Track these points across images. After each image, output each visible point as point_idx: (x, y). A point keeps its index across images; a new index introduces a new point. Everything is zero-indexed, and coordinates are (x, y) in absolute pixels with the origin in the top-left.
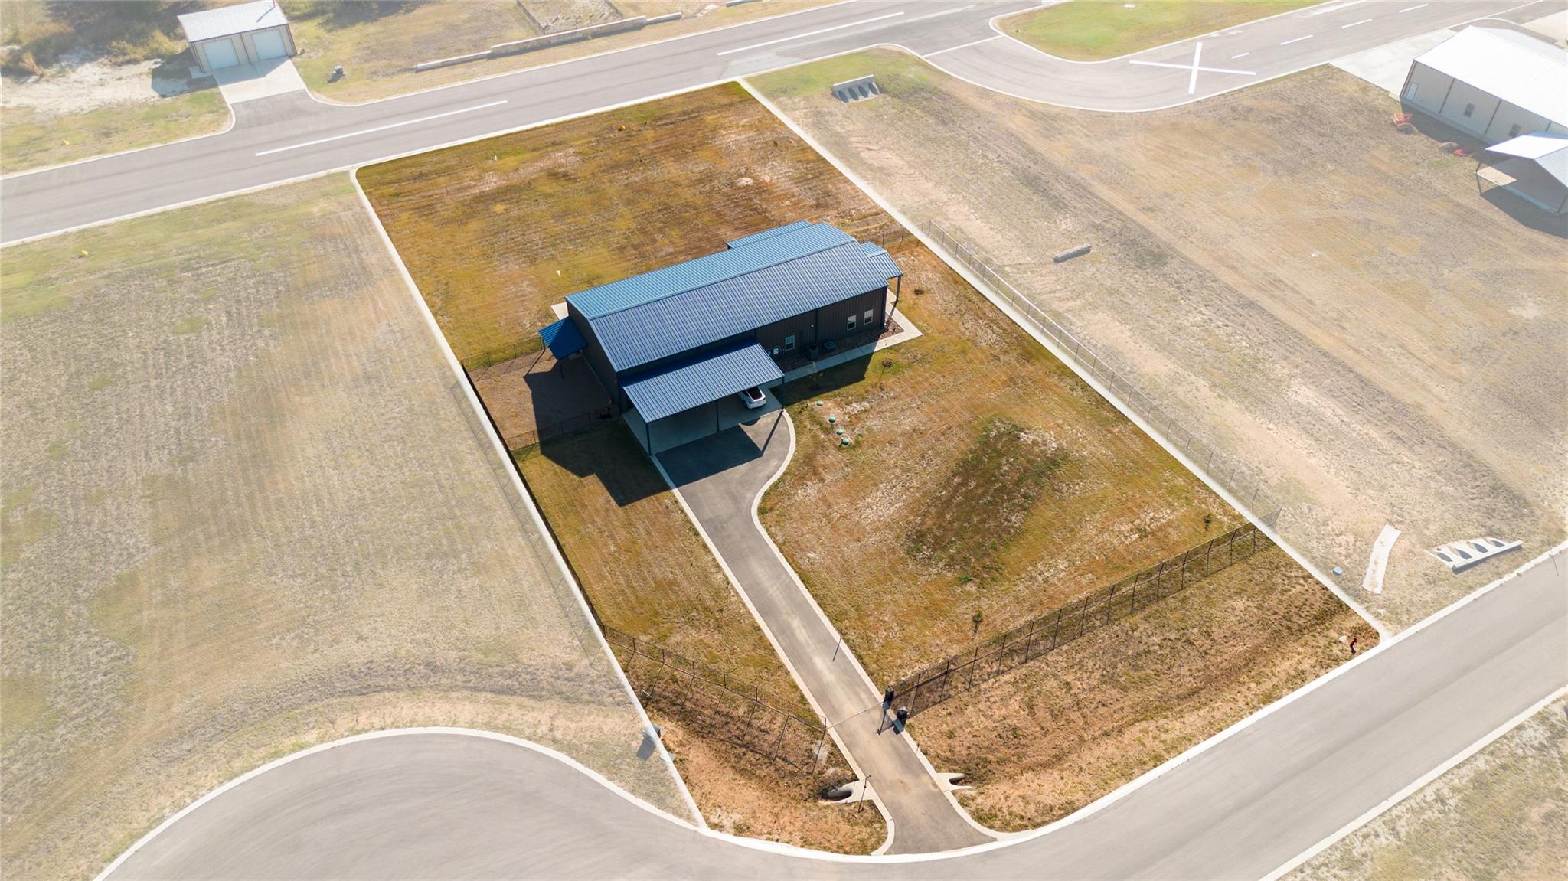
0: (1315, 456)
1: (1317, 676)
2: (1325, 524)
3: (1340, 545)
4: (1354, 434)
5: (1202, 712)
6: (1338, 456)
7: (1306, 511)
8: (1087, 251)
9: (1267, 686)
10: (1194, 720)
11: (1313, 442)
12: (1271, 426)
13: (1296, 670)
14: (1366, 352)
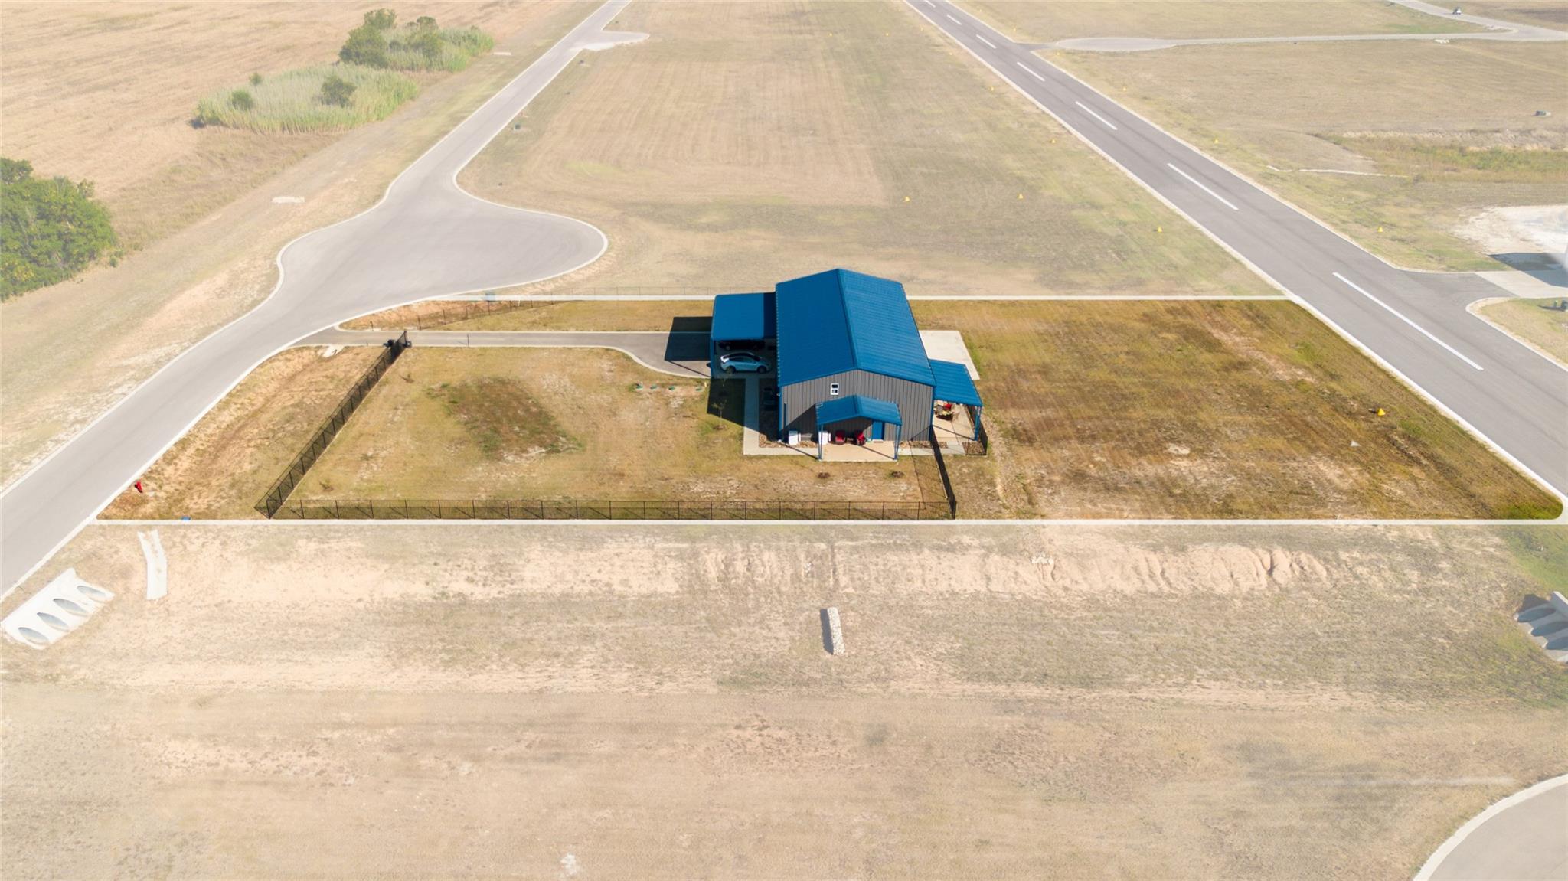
0: (288, 607)
1: (156, 463)
2: (224, 544)
3: (198, 538)
4: (264, 656)
5: (225, 424)
6: (264, 624)
7: (250, 542)
8: (829, 647)
9: (191, 451)
10: (226, 418)
11: (301, 619)
12: (361, 605)
13: (176, 464)
14: (326, 734)
